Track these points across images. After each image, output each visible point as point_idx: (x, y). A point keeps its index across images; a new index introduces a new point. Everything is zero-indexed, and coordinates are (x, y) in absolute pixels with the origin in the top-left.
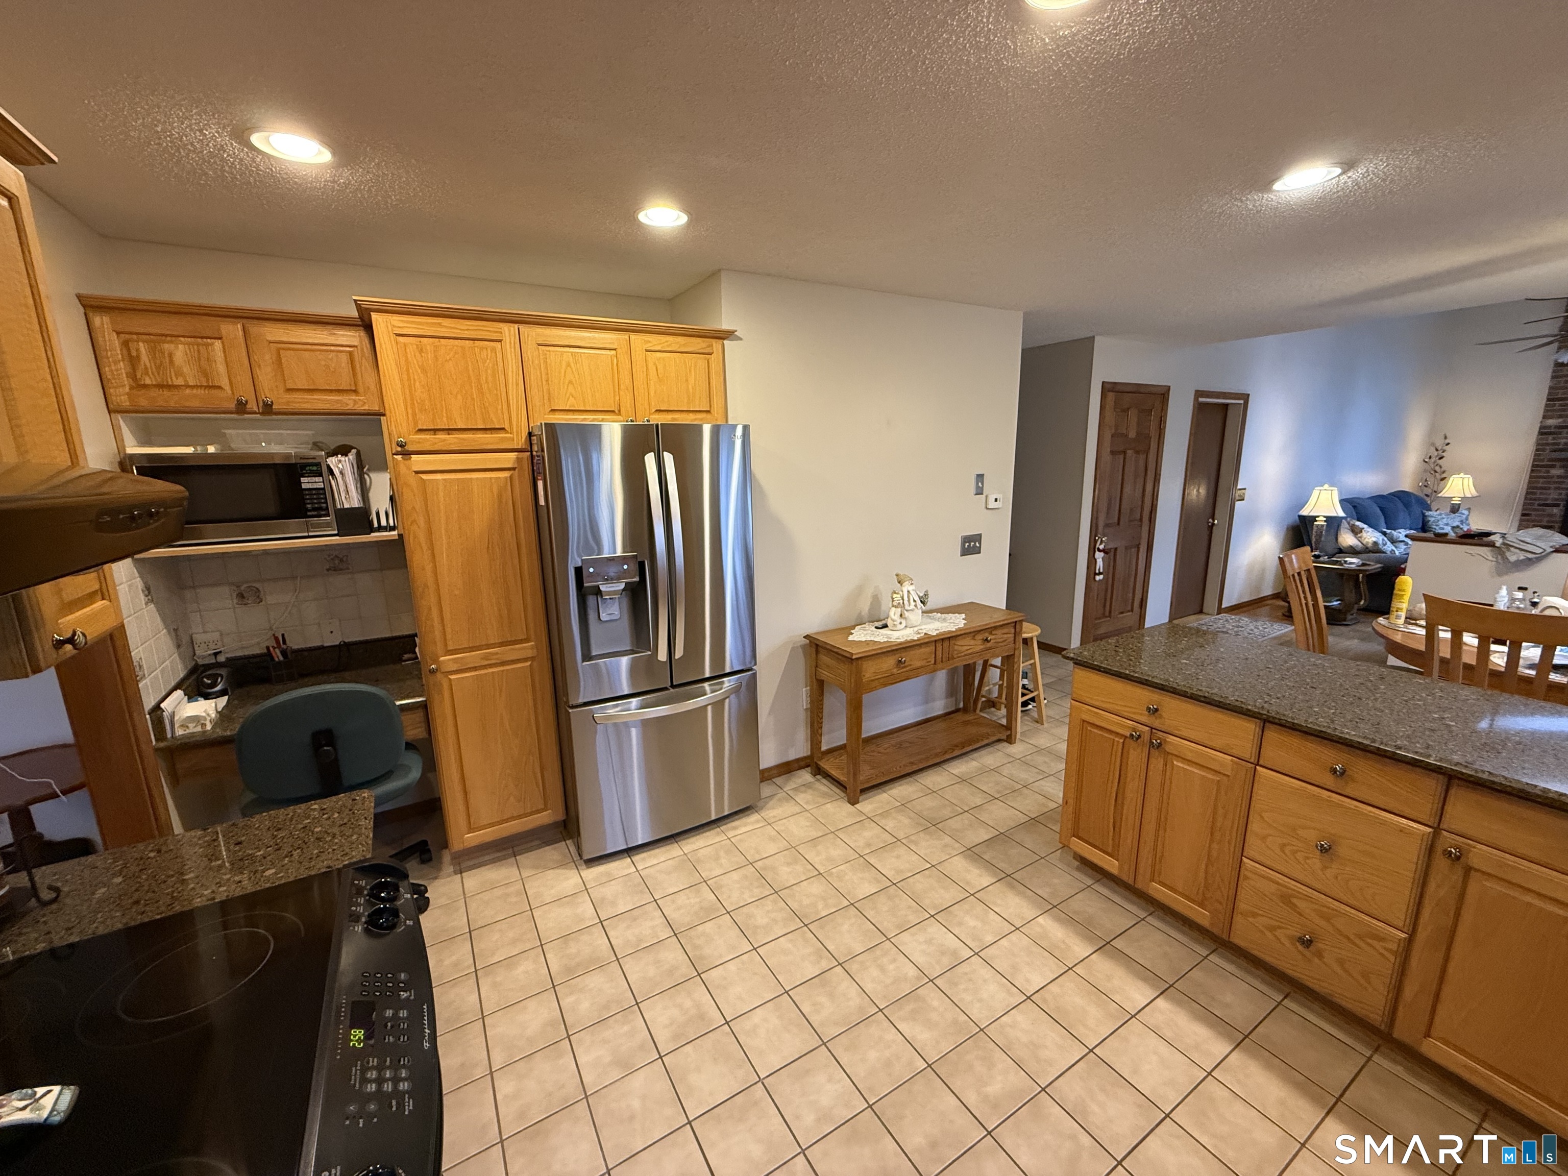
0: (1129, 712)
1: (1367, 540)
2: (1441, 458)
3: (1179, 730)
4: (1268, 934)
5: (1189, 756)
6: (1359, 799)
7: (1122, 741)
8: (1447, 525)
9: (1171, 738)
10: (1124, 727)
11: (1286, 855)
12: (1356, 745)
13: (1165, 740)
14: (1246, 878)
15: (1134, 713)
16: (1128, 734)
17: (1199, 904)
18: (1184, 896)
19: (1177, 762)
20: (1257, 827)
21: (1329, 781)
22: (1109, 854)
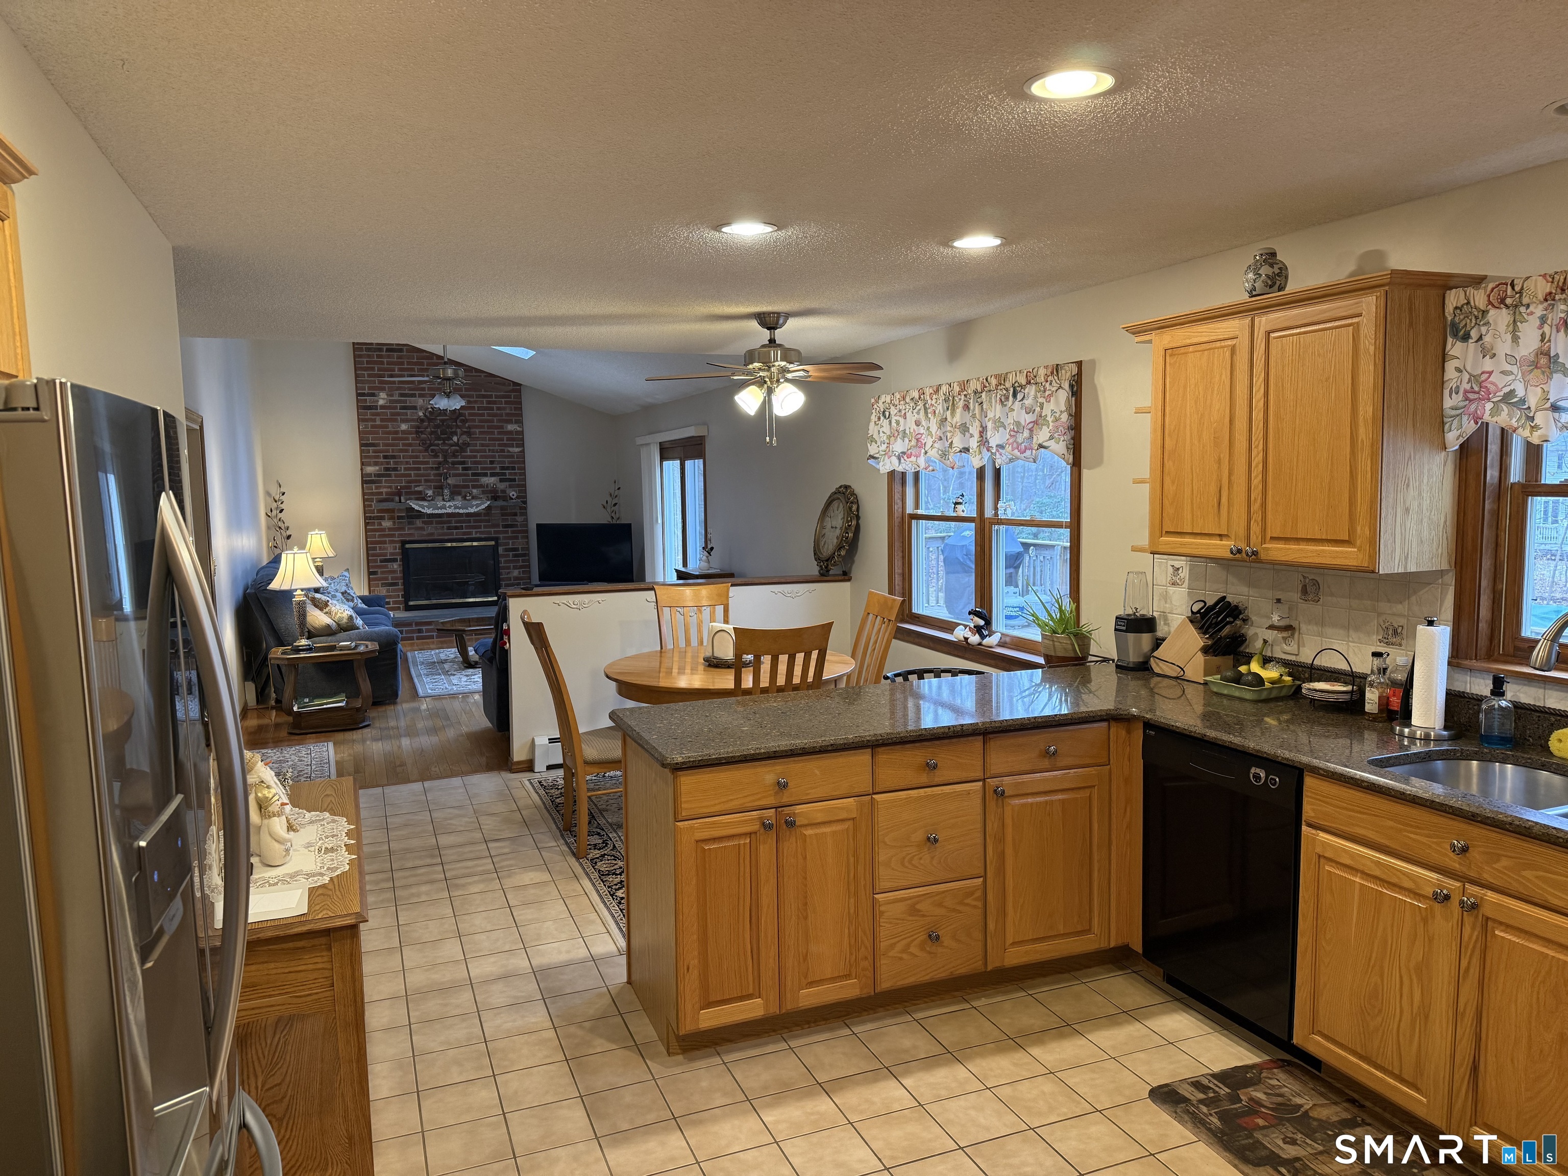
0: (754, 801)
1: (339, 615)
2: (281, 511)
3: (808, 794)
4: (905, 956)
5: (820, 818)
6: (951, 781)
7: (748, 841)
8: (337, 591)
9: (799, 809)
10: (748, 822)
11: (907, 867)
12: (942, 736)
13: (794, 813)
14: (881, 913)
15: (759, 799)
16: (756, 827)
17: (847, 976)
18: (833, 979)
19: (809, 832)
20: (883, 855)
21: (924, 779)
22: (749, 997)
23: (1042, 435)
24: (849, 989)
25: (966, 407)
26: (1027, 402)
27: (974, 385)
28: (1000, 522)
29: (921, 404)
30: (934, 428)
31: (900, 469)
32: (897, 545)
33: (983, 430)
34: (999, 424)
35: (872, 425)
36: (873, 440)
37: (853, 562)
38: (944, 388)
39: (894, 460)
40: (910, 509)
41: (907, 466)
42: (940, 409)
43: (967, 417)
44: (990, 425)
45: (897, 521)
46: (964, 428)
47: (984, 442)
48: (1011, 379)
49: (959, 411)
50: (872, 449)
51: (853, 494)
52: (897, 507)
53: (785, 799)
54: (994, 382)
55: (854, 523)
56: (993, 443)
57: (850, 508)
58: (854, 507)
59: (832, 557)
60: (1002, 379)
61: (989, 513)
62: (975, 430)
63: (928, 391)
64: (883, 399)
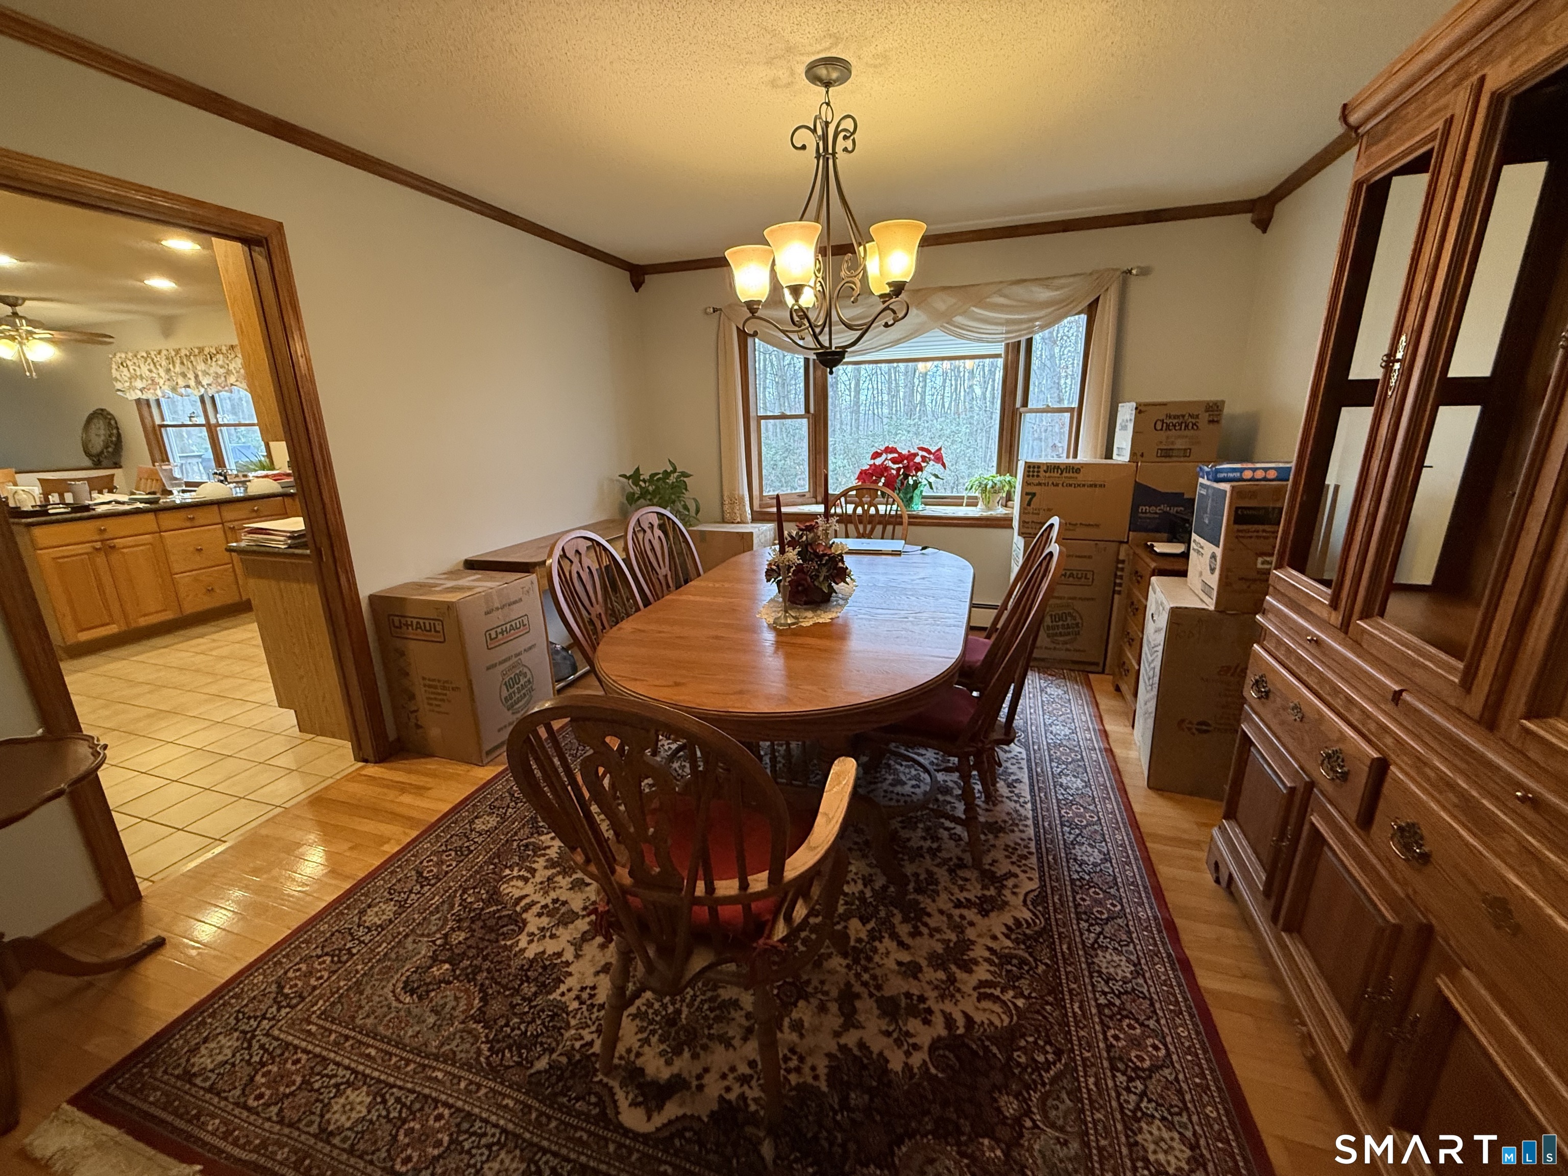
0: (88, 539)
3: (119, 534)
4: (196, 599)
5: (130, 544)
6: (204, 525)
7: (88, 556)
9: (116, 541)
10: (85, 548)
11: (188, 562)
13: (113, 543)
14: (178, 583)
15: (90, 538)
16: (90, 550)
17: (165, 610)
18: (157, 612)
19: (125, 550)
20: (172, 558)
21: (188, 524)
22: (108, 624)
23: (232, 379)
24: (169, 616)
25: (182, 363)
26: (220, 363)
27: (183, 352)
28: (221, 425)
29: (149, 360)
30: (163, 374)
31: (144, 397)
32: (154, 442)
33: (196, 377)
34: (206, 373)
35: (114, 371)
36: (116, 380)
37: (120, 456)
38: (164, 352)
39: (139, 393)
40: (158, 421)
41: (149, 395)
42: (164, 363)
43: (184, 369)
44: (200, 373)
45: (150, 429)
46: (184, 375)
47: (198, 383)
48: (206, 351)
49: (178, 364)
50: (118, 386)
51: (109, 414)
52: (148, 421)
53: (106, 536)
54: (196, 351)
55: (115, 431)
56: (204, 383)
57: (110, 423)
58: (113, 422)
59: (102, 452)
60: (201, 350)
61: (213, 421)
62: (191, 375)
63: (153, 353)
64: (118, 355)
